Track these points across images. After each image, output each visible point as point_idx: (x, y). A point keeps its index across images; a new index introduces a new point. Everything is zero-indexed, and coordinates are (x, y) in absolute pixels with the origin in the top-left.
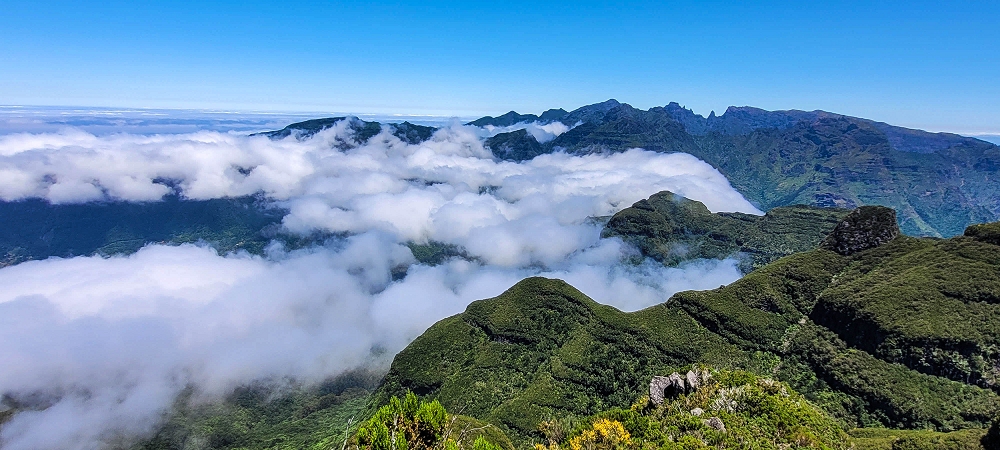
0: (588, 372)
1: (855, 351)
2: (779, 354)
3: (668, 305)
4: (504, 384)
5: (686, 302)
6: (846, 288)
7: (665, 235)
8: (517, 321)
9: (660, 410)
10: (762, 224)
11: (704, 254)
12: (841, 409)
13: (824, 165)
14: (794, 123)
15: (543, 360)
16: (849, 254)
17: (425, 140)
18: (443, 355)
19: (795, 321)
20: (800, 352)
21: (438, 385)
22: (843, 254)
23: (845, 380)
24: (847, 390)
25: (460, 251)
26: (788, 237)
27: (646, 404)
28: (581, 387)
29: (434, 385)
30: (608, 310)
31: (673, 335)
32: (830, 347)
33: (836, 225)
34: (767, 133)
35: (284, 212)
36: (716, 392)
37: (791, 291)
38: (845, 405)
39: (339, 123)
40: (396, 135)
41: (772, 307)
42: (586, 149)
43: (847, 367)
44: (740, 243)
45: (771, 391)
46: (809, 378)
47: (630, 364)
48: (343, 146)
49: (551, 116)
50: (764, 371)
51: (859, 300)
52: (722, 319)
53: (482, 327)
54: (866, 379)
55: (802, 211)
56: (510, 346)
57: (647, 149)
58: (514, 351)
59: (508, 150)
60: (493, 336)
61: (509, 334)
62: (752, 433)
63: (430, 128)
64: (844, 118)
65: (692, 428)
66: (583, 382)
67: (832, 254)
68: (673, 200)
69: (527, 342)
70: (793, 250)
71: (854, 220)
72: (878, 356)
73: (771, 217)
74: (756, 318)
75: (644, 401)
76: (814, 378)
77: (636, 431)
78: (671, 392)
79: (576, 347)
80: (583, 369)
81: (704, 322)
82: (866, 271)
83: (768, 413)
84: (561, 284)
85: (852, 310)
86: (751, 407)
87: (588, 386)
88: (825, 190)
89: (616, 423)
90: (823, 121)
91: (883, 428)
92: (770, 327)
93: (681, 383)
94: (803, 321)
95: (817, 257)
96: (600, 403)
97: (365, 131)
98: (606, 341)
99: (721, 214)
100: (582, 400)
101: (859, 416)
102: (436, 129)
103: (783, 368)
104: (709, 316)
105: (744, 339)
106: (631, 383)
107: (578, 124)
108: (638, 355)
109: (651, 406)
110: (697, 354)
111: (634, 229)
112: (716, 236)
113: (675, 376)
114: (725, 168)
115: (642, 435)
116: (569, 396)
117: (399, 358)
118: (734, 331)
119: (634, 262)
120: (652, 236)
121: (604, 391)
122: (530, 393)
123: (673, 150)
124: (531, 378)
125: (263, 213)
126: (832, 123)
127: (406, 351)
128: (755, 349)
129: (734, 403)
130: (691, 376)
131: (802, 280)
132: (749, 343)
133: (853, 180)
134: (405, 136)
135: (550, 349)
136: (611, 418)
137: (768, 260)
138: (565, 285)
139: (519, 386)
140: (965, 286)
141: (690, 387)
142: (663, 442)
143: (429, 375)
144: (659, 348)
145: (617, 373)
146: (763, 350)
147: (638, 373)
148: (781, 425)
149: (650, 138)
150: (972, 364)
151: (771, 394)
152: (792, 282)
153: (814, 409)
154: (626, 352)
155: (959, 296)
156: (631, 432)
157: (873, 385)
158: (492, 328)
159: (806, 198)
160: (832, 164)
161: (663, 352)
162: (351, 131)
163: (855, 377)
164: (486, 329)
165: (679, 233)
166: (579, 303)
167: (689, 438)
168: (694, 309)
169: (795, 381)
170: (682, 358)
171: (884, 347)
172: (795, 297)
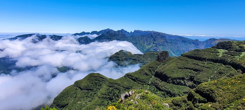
0: (107, 95)
1: (163, 82)
2: (149, 85)
3: (124, 77)
4: (86, 101)
5: (128, 75)
6: (161, 69)
7: (123, 60)
8: (88, 85)
9: (124, 102)
10: (143, 56)
11: (131, 64)
12: (162, 95)
13: (155, 42)
14: (148, 33)
15: (95, 94)
16: (161, 61)
17: (59, 39)
18: (68, 96)
19: (151, 77)
20: (153, 84)
21: (67, 104)
22: (159, 61)
23: (162, 89)
24: (162, 91)
25: (71, 68)
26: (149, 58)
27: (120, 101)
28: (105, 99)
29: (66, 105)
30: (111, 79)
31: (126, 84)
32: (159, 82)
33: (158, 55)
34: (143, 36)
35: (16, 61)
36: (136, 95)
37: (150, 71)
38: (162, 94)
39: (33, 35)
40: (51, 38)
41: (147, 75)
42: (103, 40)
43: (162, 86)
44: (139, 61)
45: (147, 93)
46: (155, 89)
47: (117, 92)
48: (34, 42)
49: (93, 33)
50: (146, 89)
51: (163, 71)
52: (137, 78)
53: (79, 87)
54: (166, 88)
55: (151, 53)
56: (86, 91)
57: (117, 40)
58: (88, 92)
59: (83, 41)
60: (82, 89)
61: (86, 88)
62: (143, 104)
63: (61, 36)
64: (158, 32)
65: (131, 104)
66: (106, 98)
67: (157, 62)
68: (124, 52)
69: (91, 90)
70: (150, 62)
71: (161, 54)
72: (167, 83)
73: (145, 54)
74: (144, 77)
75: (120, 100)
76: (156, 89)
77: (118, 108)
78: (126, 97)
79: (104, 89)
80: (105, 94)
81: (132, 79)
82: (164, 65)
83: (147, 98)
84: (99, 74)
85: (162, 73)
86: (143, 97)
87: (107, 99)
88: (155, 48)
89: (113, 106)
90: (154, 33)
91: (170, 98)
92: (147, 79)
93: (128, 95)
94: (153, 77)
95: (155, 62)
96: (110, 102)
97: (42, 37)
98: (111, 87)
99: (135, 54)
100: (106, 102)
101: (165, 96)
102: (62, 37)
103: (150, 88)
104: (134, 78)
105: (141, 82)
106: (117, 96)
107: (101, 34)
108: (118, 89)
109: (122, 101)
110: (132, 87)
111: (115, 59)
112: (134, 60)
113: (127, 93)
114: (135, 44)
115: (120, 108)
116: (103, 102)
117: (55, 99)
118: (139, 81)
119: (116, 67)
120: (120, 61)
121: (111, 99)
122: (93, 102)
123: (124, 40)
124: (93, 99)
125: (8, 62)
126: (155, 33)
127: (57, 97)
128: (144, 84)
129: (140, 97)
130: (130, 93)
131: (152, 68)
132: (143, 83)
133: (160, 45)
134: (54, 38)
135: (97, 91)
136: (112, 105)
137: (145, 64)
138: (100, 74)
139: (89, 101)
140: (182, 66)
141: (130, 95)
142: (124, 109)
143: (65, 102)
144: (123, 87)
145: (114, 94)
146: (145, 84)
147: (119, 94)
148: (149, 100)
149: (118, 38)
150: (184, 82)
151: (147, 94)
152: (150, 68)
153: (156, 96)
154: (115, 89)
155: (181, 68)
156: (117, 108)
157: (167, 89)
158: (81, 87)
159: (152, 50)
160: (156, 42)
161: (124, 88)
162: (37, 37)
163: (164, 88)
164: (80, 88)
165: (126, 59)
166: (103, 78)
167: (130, 107)
168: (130, 77)
169: (152, 90)
170: (128, 89)
171: (169, 80)
172: (151, 72)
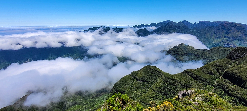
0: (162, 89)
1: (235, 86)
2: (213, 86)
3: (183, 73)
4: (141, 92)
5: (188, 72)
6: (233, 69)
7: (182, 55)
8: (144, 76)
9: (181, 100)
10: (209, 52)
11: (192, 60)
12: (231, 101)
13: (227, 36)
14: (218, 25)
15: (150, 86)
16: (234, 60)
17: (120, 32)
18: (125, 85)
19: (218, 78)
20: (220, 86)
21: (125, 92)
22: (232, 60)
23: (232, 93)
24: (233, 96)
25: (129, 59)
26: (216, 55)
27: (177, 98)
28: (160, 93)
29: (123, 92)
30: (167, 74)
31: (184, 80)
32: (228, 85)
33: (230, 52)
34: (210, 28)
35: (87, 50)
36: (196, 96)
37: (217, 70)
38: (232, 100)
39: (100, 28)
40: (114, 30)
41: (212, 74)
42: (162, 33)
43: (233, 90)
44: (203, 57)
45: (212, 96)
46: (222, 92)
47: (173, 88)
48: (101, 34)
49: (152, 25)
50: (209, 90)
51: (236, 72)
52: (198, 77)
53: (135, 78)
54: (238, 93)
55: (220, 48)
56: (142, 82)
57: (178, 32)
58: (143, 84)
59: (141, 34)
60: (138, 80)
61: (142, 79)
62: (206, 106)
63: (122, 29)
64: (233, 23)
65: (190, 104)
66: (160, 92)
67: (229, 60)
68: (184, 45)
69: (146, 82)
70: (217, 59)
71: (235, 50)
72: (242, 87)
73: (212, 50)
74: (207, 77)
75: (177, 97)
76: (223, 92)
78: (184, 95)
79: (159, 83)
80: (160, 89)
81: (192, 77)
82: (239, 64)
83: (210, 101)
84: (155, 67)
85: (235, 75)
86: (206, 100)
87: (162, 93)
88: (227, 42)
89: (169, 102)
90: (227, 24)
91: (243, 106)
92: (211, 79)
93: (187, 93)
94: (220, 78)
95: (224, 60)
96: (165, 97)
97: (107, 30)
98: (167, 82)
99: (198, 49)
100: (160, 96)
101: (236, 103)
102: (123, 29)
103: (215, 90)
104: (194, 76)
105: (204, 82)
106: (173, 93)
107: (159, 27)
108: (175, 86)
109: (179, 98)
110: (191, 86)
111: (174, 53)
112: (196, 55)
113: (185, 91)
114: (200, 38)
115: (176, 106)
116: (157, 95)
117: (115, 85)
118: (201, 80)
119: (174, 61)
120: (179, 55)
121: (166, 94)
122: (147, 94)
123: (185, 33)
124: (147, 90)
125: (82, 50)
126: (229, 24)
127: (117, 83)
128: (207, 85)
129: (201, 98)
130: (189, 91)
131: (220, 67)
132: (205, 83)
133: (235, 40)
134: (116, 31)
135: (152, 83)
136: (168, 101)
137: (211, 61)
138: (156, 67)
139: (144, 92)
141: (189, 94)
142: (182, 108)
143: (122, 89)
144: (180, 84)
145: (169, 90)
146: (209, 85)
147: (175, 90)
148: (214, 104)
149: (178, 30)
151: (211, 96)
152: (217, 67)
153: (224, 101)
154: (172, 85)
156: (173, 105)
157: (240, 95)
158: (137, 78)
159: (222, 45)
160: (229, 35)
161: (182, 85)
162: (103, 30)
163: (235, 93)
164: (136, 78)
165: (186, 54)
166: (159, 72)
167: (189, 107)
168: (190, 74)
169: (218, 93)
170: (187, 87)
171: (244, 85)
172: (218, 71)
